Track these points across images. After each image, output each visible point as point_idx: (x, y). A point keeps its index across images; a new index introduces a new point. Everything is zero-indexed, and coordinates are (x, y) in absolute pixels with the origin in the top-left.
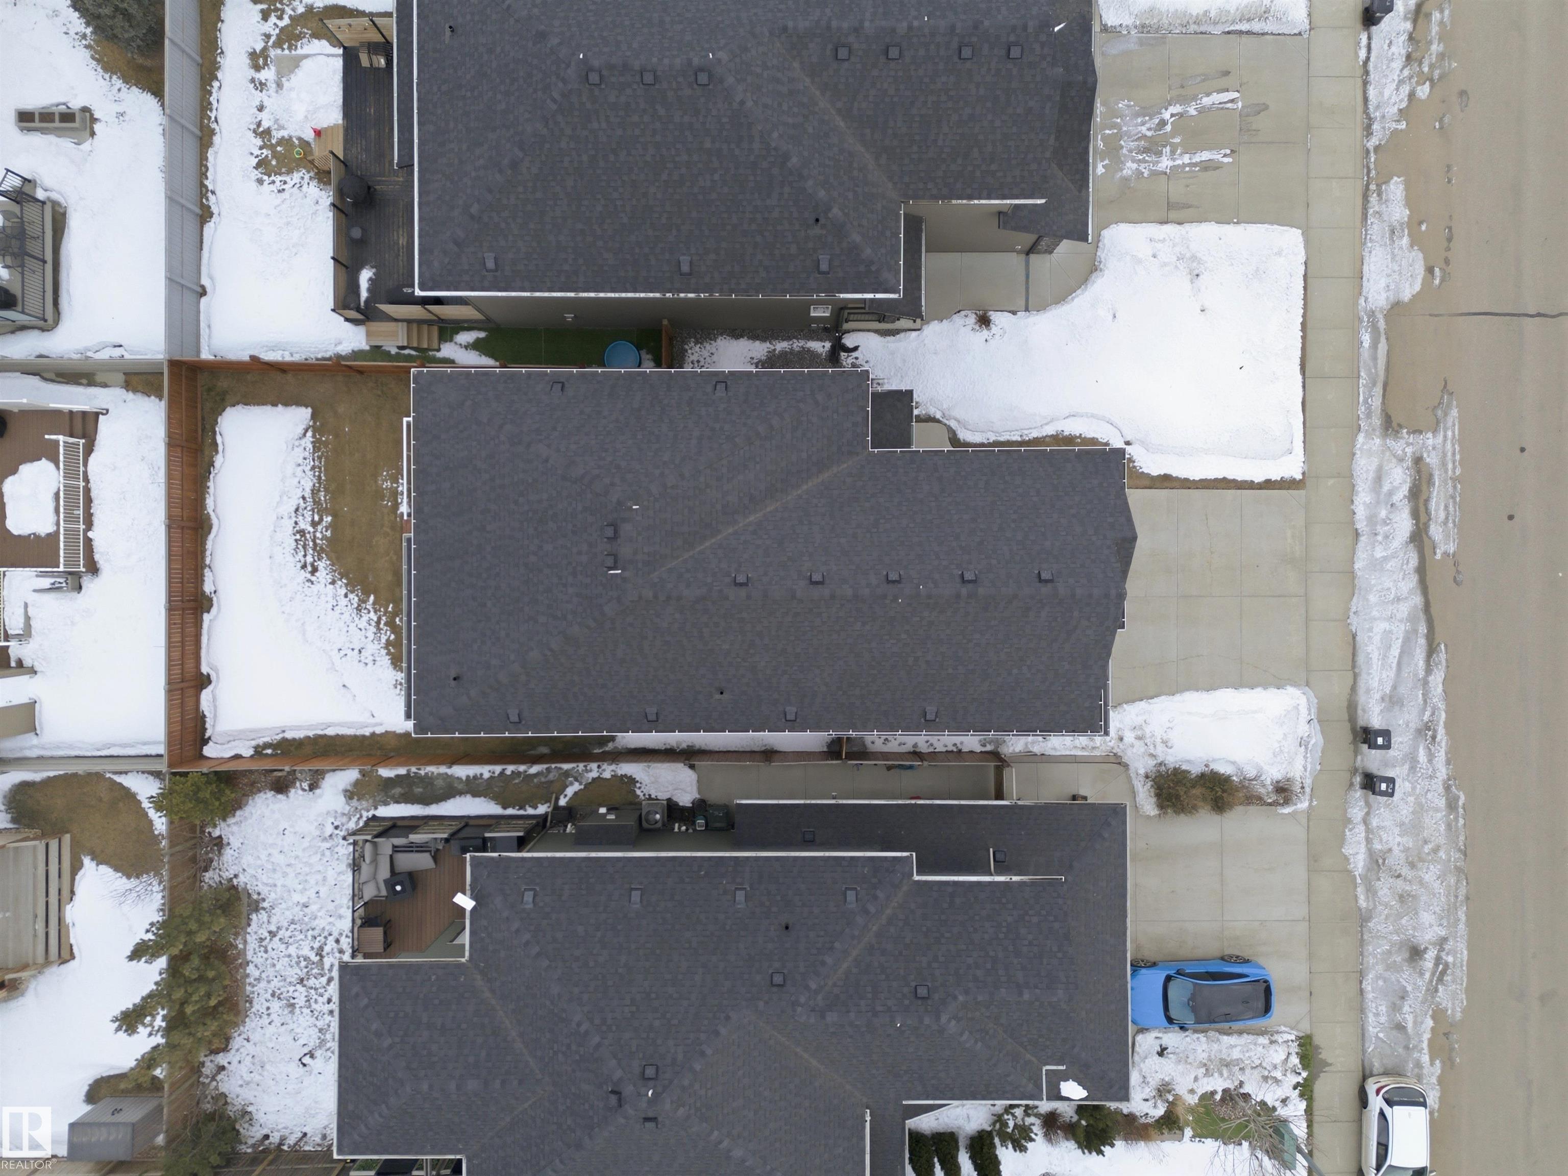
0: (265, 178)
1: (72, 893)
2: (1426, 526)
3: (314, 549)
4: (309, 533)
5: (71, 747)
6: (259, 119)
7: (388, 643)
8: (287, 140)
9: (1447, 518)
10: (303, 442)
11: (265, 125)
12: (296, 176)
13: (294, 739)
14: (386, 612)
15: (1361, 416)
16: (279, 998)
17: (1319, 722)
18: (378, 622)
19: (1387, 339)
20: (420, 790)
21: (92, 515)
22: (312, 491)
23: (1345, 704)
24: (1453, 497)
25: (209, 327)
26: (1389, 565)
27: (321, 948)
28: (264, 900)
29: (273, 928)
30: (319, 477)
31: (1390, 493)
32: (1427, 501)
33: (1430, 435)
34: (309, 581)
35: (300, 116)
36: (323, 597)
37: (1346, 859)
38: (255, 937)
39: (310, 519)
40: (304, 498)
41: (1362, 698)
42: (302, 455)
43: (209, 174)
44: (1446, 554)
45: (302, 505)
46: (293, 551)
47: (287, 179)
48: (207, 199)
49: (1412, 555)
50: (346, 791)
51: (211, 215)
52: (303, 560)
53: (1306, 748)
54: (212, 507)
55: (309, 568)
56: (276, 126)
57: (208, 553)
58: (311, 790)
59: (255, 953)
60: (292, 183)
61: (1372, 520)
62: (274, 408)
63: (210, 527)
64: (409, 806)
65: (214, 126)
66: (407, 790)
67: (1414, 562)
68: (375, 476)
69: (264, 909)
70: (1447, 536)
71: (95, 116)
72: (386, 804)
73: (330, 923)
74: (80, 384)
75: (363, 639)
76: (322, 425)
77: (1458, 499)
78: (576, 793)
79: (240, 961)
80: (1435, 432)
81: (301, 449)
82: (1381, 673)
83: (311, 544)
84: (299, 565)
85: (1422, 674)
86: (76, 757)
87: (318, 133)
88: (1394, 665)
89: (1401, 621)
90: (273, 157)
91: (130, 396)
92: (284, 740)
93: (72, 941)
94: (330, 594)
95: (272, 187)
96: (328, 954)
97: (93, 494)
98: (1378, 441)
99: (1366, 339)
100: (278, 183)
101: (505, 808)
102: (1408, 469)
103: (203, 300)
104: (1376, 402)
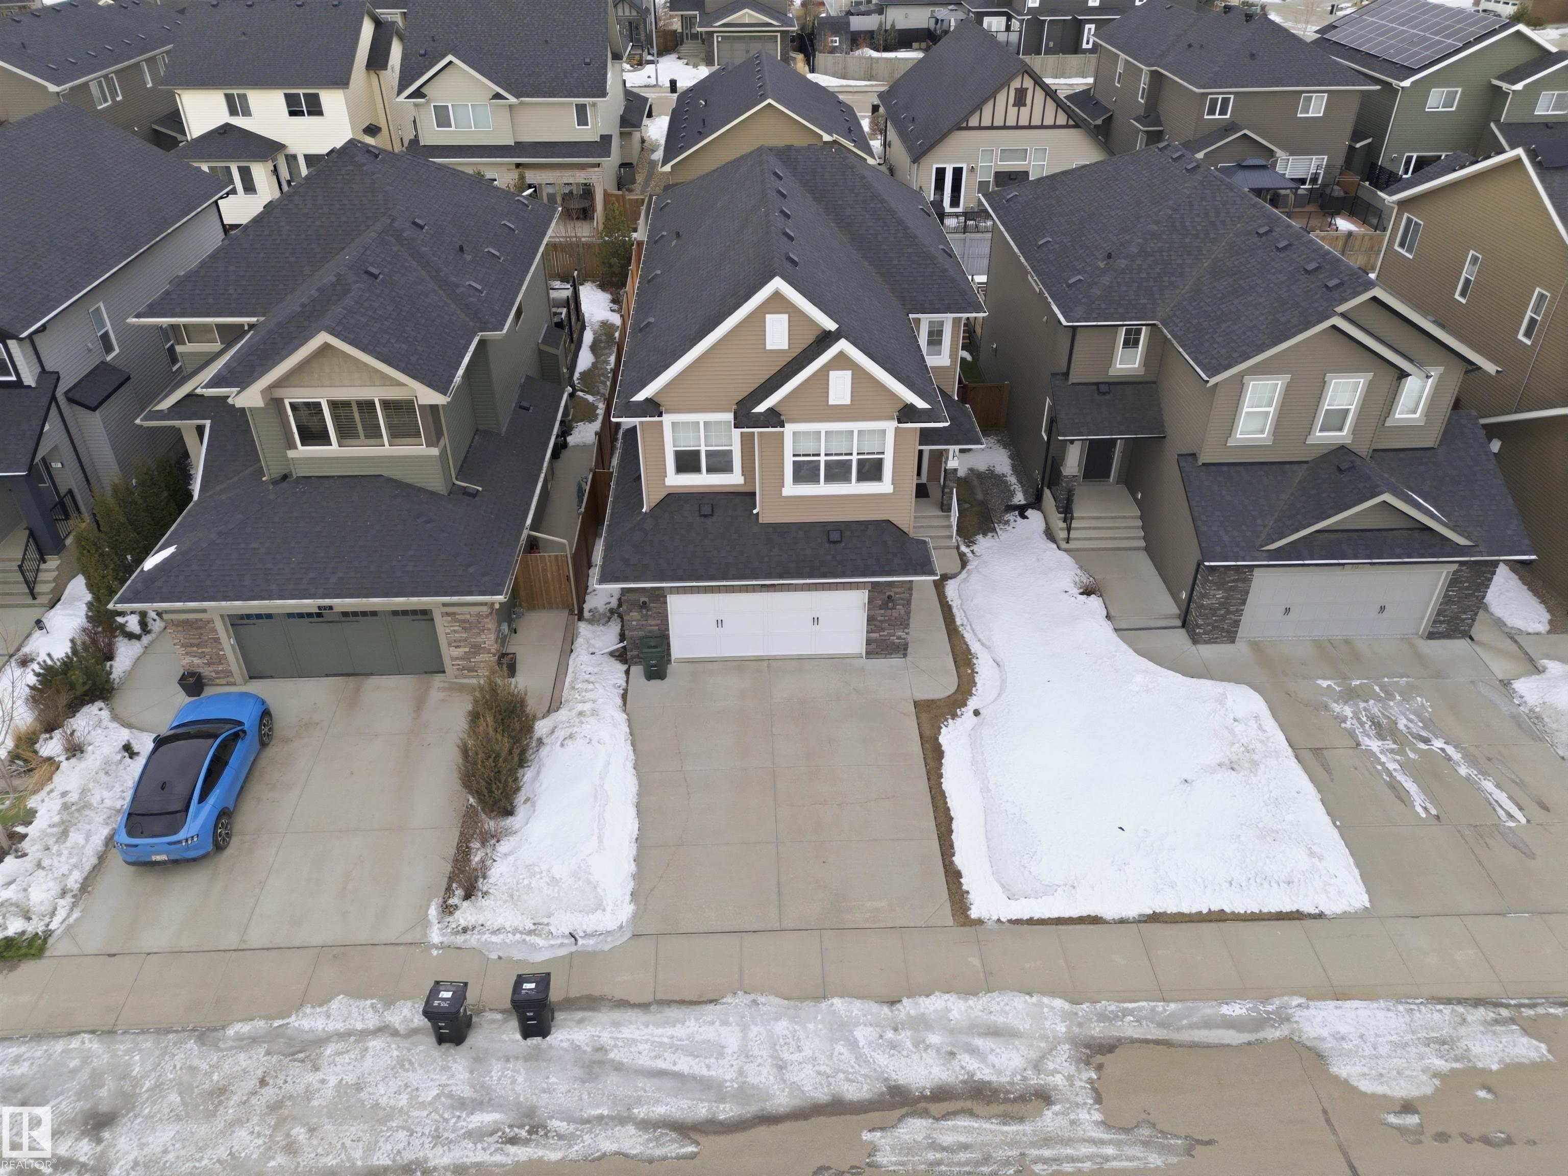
2: (925, 1114)
9: (944, 1149)
15: (1098, 1006)
17: (572, 953)
19: (1249, 1043)
23: (597, 992)
24: (987, 1160)
26: (843, 1050)
31: (973, 1051)
32: (971, 1113)
33: (1097, 1116)
37: (325, 1001)
41: (604, 1016)
44: (873, 1149)
49: (865, 1087)
53: (530, 933)
61: (921, 1023)
67: (854, 1092)
70: (909, 1149)
77: (985, 1169)
80: (1106, 1124)
82: (647, 1041)
85: (640, 1112)
88: (661, 1065)
89: (741, 1072)
98: (1062, 1028)
99: (1236, 1010)
102: (1024, 1079)
104: (1129, 1029)
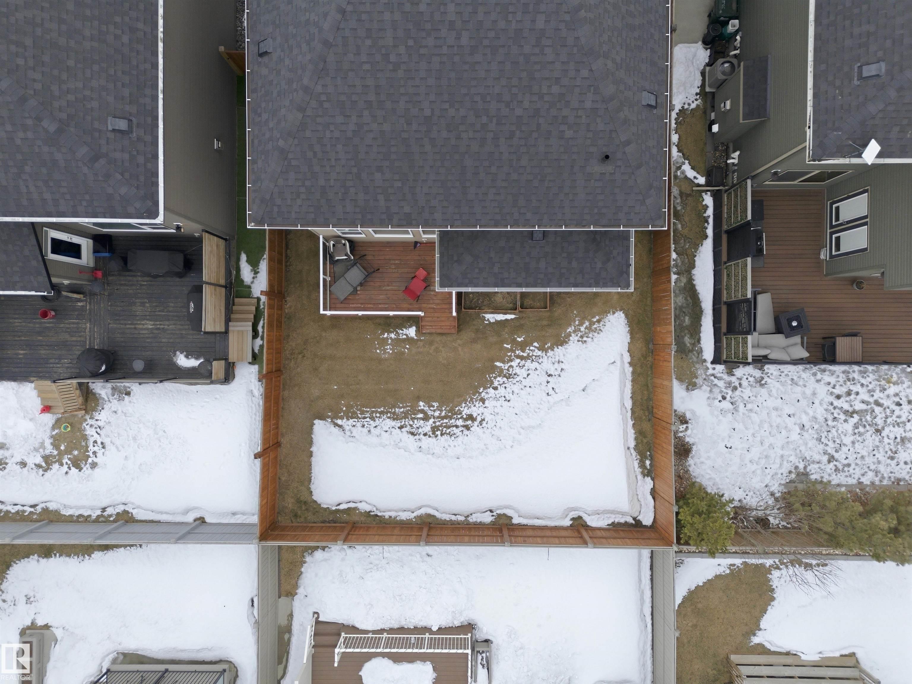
0: (90, 460)
1: (788, 654)
3: (451, 418)
4: (434, 422)
5: (643, 653)
6: (34, 466)
7: (541, 348)
8: (54, 441)
10: (347, 428)
11: (39, 460)
12: (90, 431)
13: (636, 439)
14: (512, 350)
16: (896, 453)
18: (522, 358)
20: (687, 318)
21: (415, 628)
22: (394, 419)
25: (234, 514)
27: (846, 412)
28: (796, 468)
29: (825, 458)
30: (381, 413)
34: (481, 423)
35: (31, 426)
36: (496, 410)
38: (834, 476)
39: (422, 422)
40: (401, 428)
42: (360, 429)
43: (86, 514)
45: (408, 429)
46: (453, 438)
47: (92, 440)
48: (110, 516)
50: (687, 389)
51: (126, 512)
52: (461, 429)
54: (409, 513)
55: (469, 422)
56: (41, 450)
57: (453, 518)
58: (686, 422)
59: (850, 476)
60: (96, 435)
62: (314, 454)
63: (429, 516)
64: (703, 329)
65: (39, 509)
66: (686, 331)
68: (380, 361)
69: (805, 468)
71: (29, 623)
72: (701, 351)
73: (821, 404)
74: (289, 640)
75: (537, 372)
76: (331, 411)
78: (693, 168)
79: (858, 490)
81: (354, 430)
83: (445, 421)
84: (466, 432)
86: (652, 649)
87: (46, 409)
90: (71, 454)
91: (301, 591)
92: (636, 448)
93: (837, 654)
94: (494, 403)
95: (99, 454)
96: (851, 406)
97: (396, 626)
100: (96, 449)
101: (706, 237)
103: (208, 520)
